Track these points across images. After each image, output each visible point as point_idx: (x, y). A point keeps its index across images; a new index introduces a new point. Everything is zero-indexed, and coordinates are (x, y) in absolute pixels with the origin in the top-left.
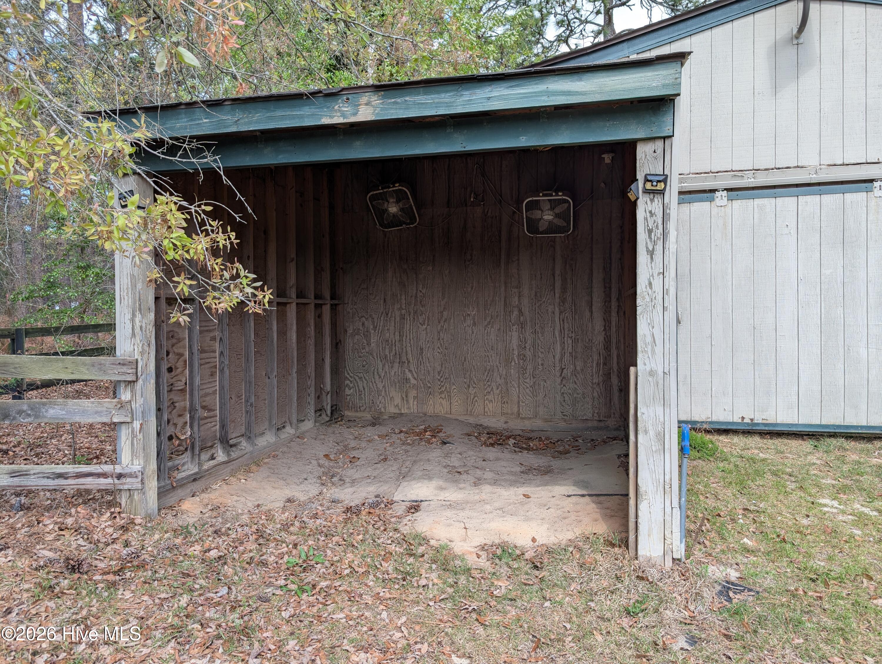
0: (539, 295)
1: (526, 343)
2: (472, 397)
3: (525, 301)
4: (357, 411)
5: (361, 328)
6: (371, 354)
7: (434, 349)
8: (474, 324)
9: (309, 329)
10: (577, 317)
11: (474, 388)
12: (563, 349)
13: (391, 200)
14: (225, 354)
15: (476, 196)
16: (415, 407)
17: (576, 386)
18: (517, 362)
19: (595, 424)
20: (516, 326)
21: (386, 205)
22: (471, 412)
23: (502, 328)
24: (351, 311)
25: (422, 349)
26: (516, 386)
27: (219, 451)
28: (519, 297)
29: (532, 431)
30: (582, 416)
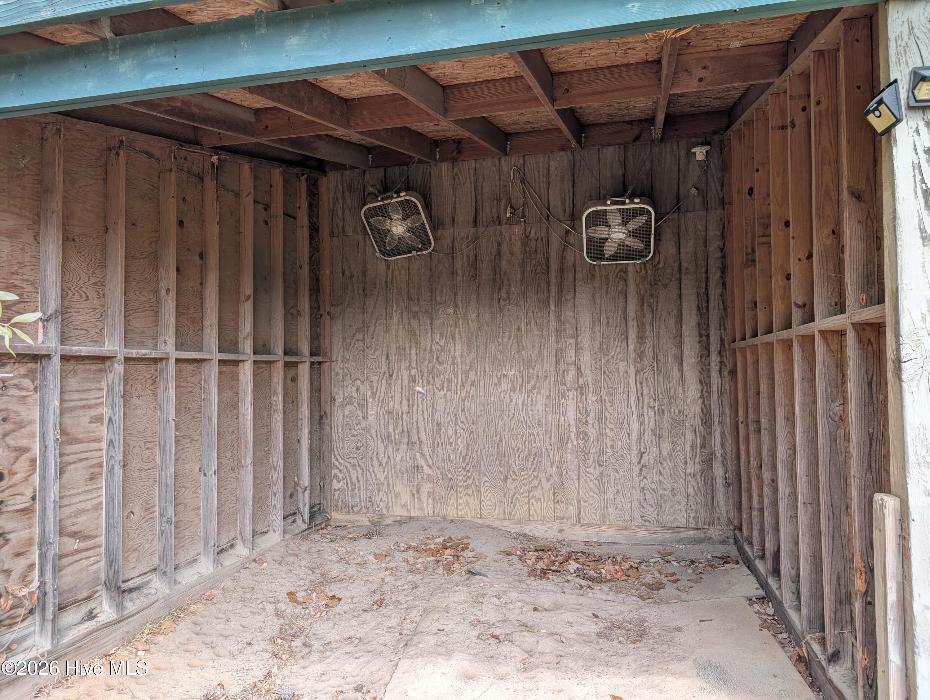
0: (604, 347)
1: (587, 416)
2: (512, 493)
3: (586, 356)
4: (349, 512)
5: (355, 395)
6: (369, 432)
7: (456, 424)
8: (513, 389)
9: (275, 398)
10: (661, 379)
11: (514, 480)
12: (642, 424)
13: (395, 217)
14: (116, 443)
15: (514, 210)
16: (430, 507)
17: (661, 478)
18: (575, 443)
19: (691, 534)
20: (573, 391)
21: (388, 223)
22: (510, 515)
23: (553, 394)
24: (341, 372)
25: (439, 424)
26: (574, 477)
27: (104, 602)
28: (577, 350)
29: (600, 544)
30: (672, 522)
